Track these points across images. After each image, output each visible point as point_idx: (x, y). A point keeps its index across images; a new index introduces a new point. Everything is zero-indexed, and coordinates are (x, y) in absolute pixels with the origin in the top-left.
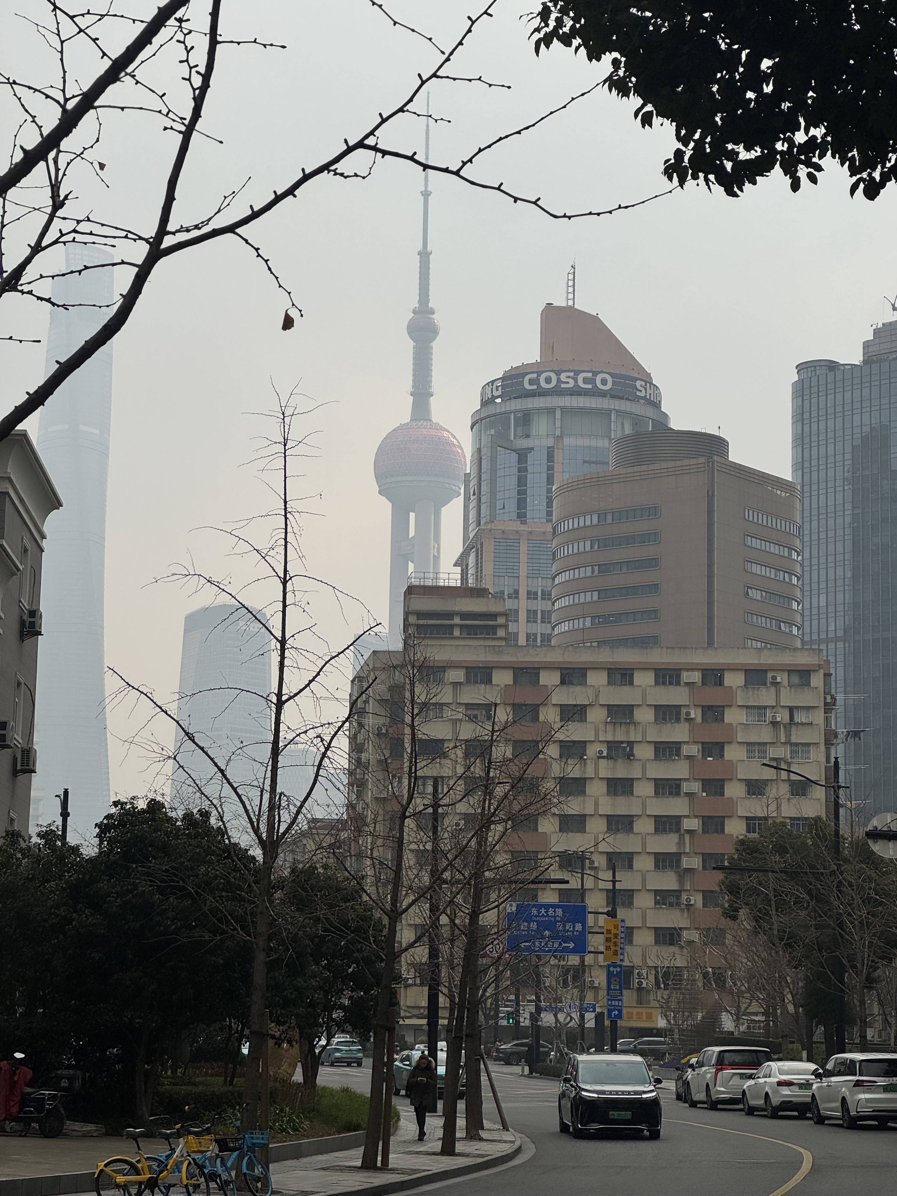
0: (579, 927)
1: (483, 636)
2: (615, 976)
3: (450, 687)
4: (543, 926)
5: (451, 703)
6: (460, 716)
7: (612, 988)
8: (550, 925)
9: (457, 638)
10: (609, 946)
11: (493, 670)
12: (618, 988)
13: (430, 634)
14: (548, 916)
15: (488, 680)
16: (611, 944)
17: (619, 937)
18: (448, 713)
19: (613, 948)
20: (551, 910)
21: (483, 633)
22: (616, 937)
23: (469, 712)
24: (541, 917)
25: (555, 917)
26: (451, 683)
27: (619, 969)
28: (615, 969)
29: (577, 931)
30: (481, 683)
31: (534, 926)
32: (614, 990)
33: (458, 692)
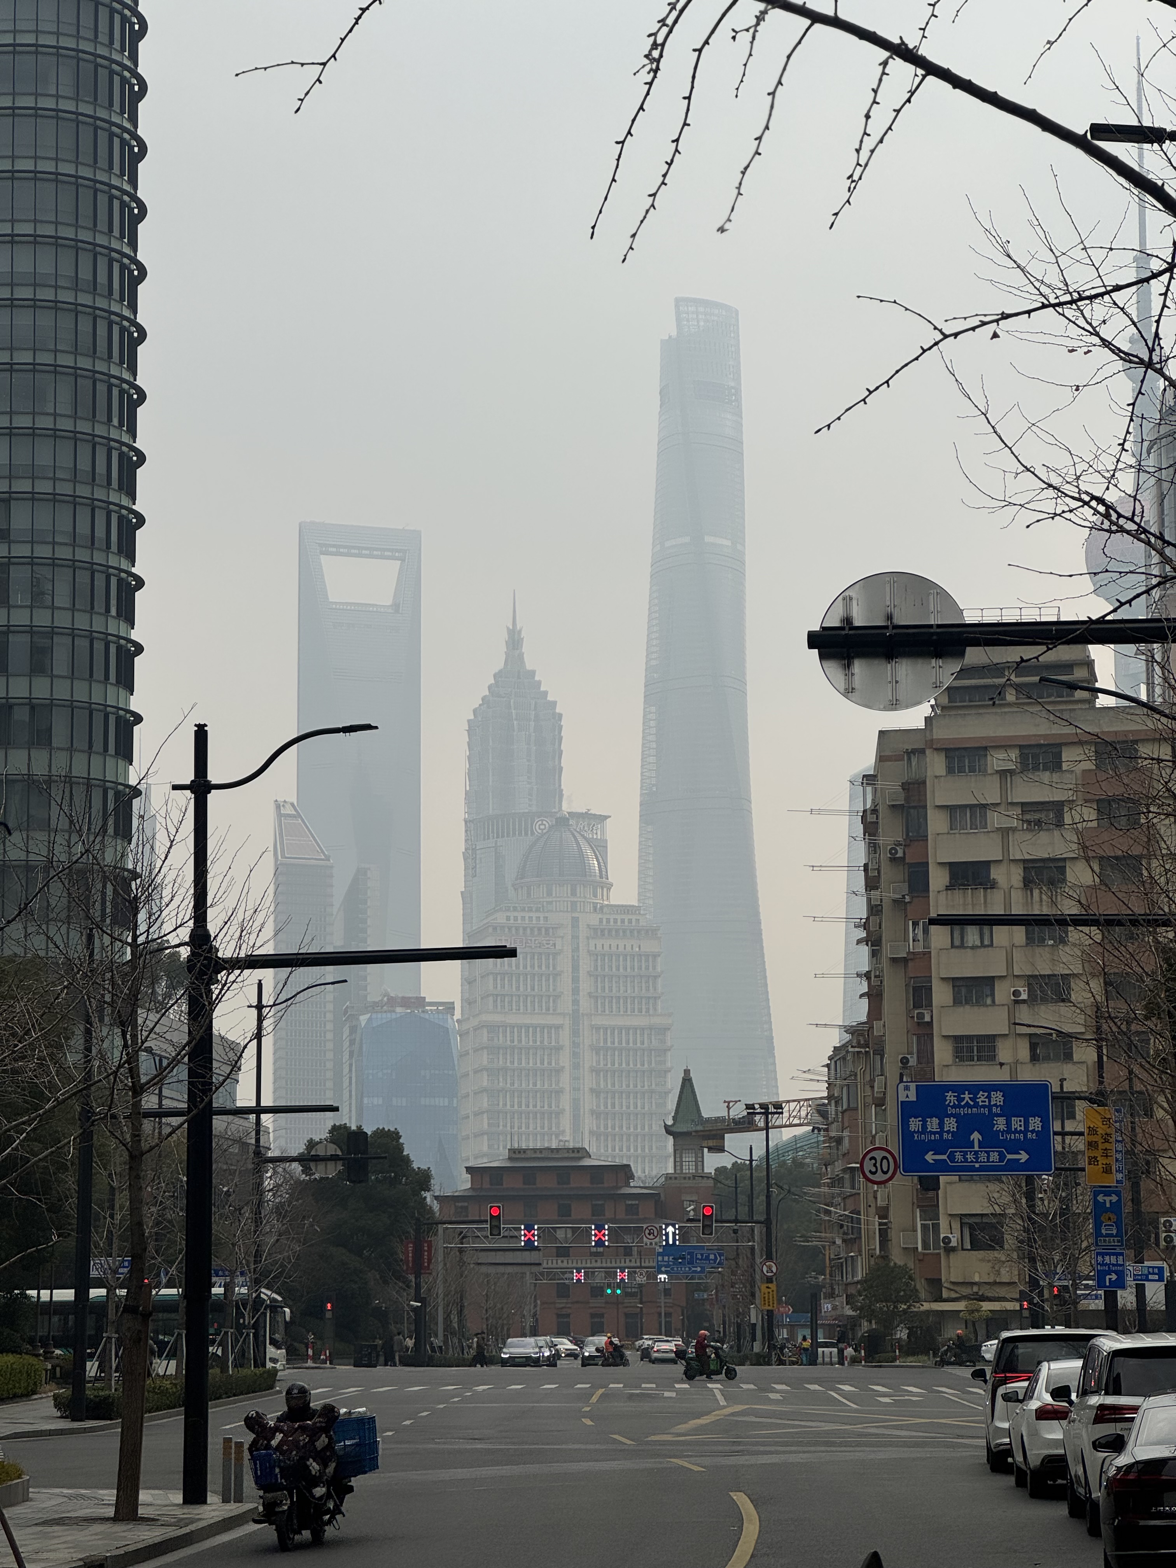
0: (1035, 1123)
1: (1052, 699)
2: (1107, 1210)
3: (997, 778)
4: (967, 1124)
5: (998, 804)
6: (1015, 823)
7: (1104, 1232)
8: (984, 1123)
9: (1010, 705)
10: (1095, 1158)
11: (1063, 748)
12: (1114, 1232)
13: (970, 701)
14: (976, 1105)
15: (1056, 765)
16: (1098, 1154)
17: (1112, 1140)
18: (995, 819)
19: (1102, 1161)
20: (982, 1097)
21: (1053, 695)
22: (1106, 1141)
23: (1027, 817)
24: (964, 1107)
25: (990, 1107)
26: (997, 772)
27: (1114, 1198)
28: (1107, 1199)
29: (1033, 1131)
30: (1045, 769)
31: (951, 1124)
32: (1108, 1235)
33: (1009, 785)
